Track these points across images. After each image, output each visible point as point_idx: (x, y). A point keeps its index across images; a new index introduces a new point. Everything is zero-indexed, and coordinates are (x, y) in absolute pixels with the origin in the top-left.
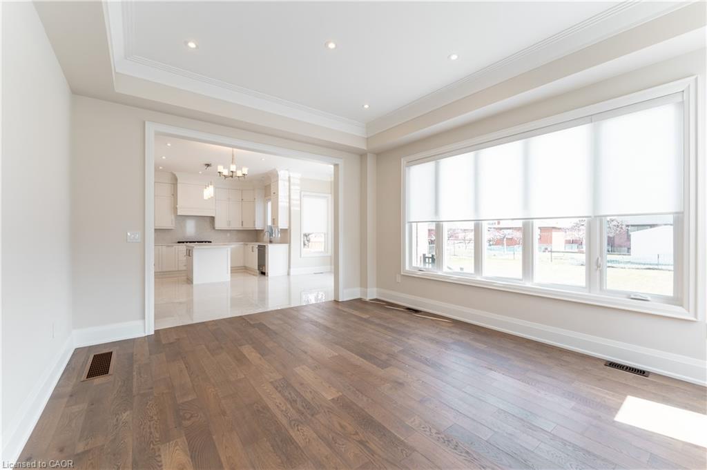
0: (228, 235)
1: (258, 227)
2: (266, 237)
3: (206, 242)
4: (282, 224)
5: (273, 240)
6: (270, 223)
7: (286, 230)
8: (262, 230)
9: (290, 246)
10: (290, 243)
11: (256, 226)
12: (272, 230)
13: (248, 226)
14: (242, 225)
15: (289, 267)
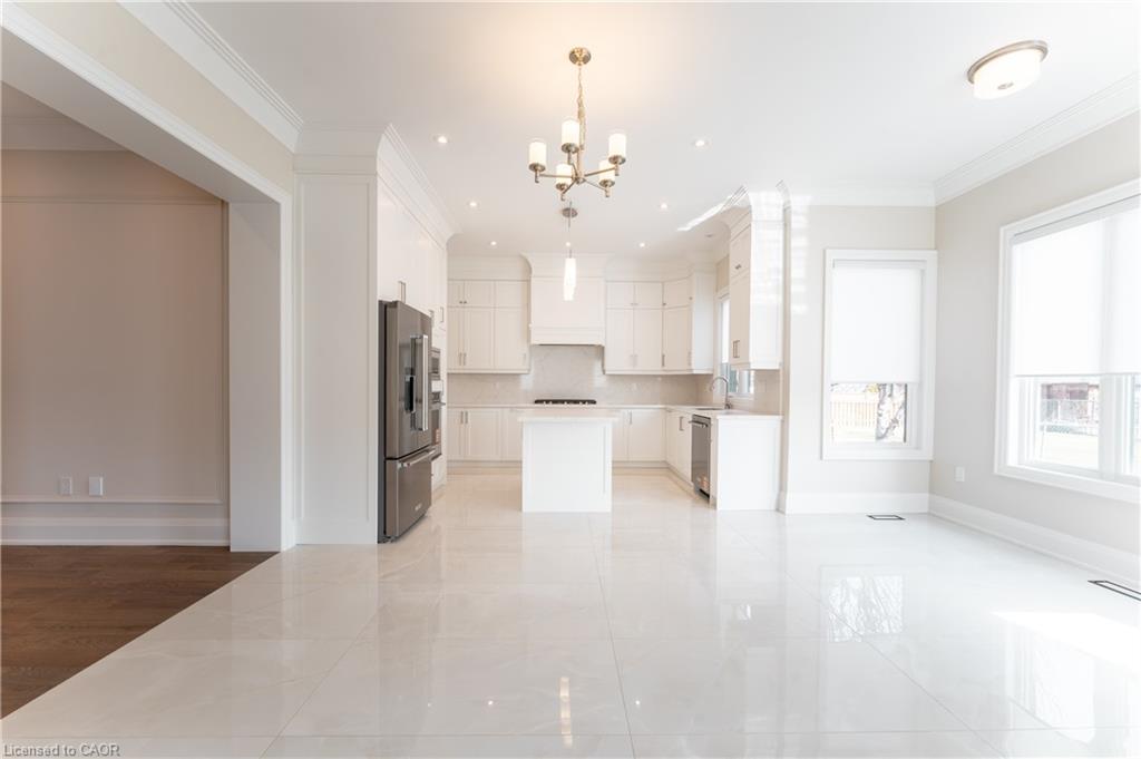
0: (634, 386)
1: (699, 368)
2: (718, 393)
3: (584, 402)
4: (762, 355)
5: (735, 399)
6: (726, 358)
7: (776, 372)
8: (708, 377)
9: (784, 424)
10: (785, 413)
11: (693, 367)
12: (733, 374)
13: (676, 367)
14: (663, 365)
15: (782, 487)
